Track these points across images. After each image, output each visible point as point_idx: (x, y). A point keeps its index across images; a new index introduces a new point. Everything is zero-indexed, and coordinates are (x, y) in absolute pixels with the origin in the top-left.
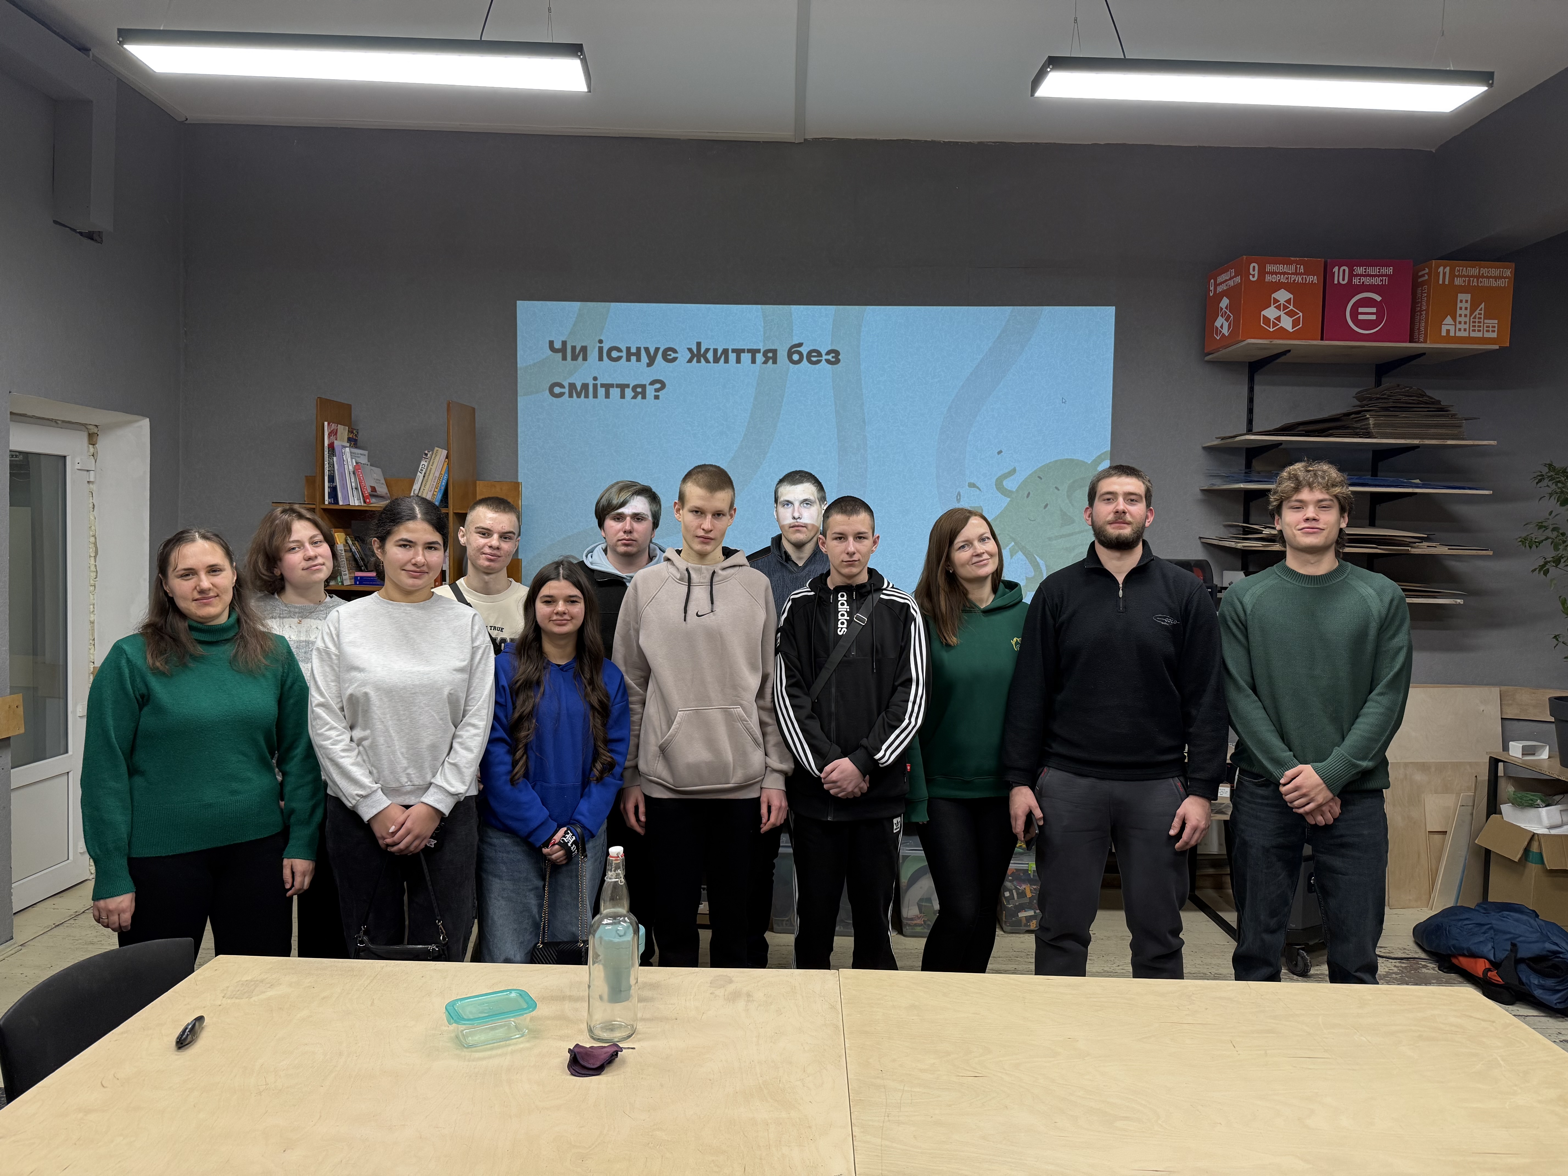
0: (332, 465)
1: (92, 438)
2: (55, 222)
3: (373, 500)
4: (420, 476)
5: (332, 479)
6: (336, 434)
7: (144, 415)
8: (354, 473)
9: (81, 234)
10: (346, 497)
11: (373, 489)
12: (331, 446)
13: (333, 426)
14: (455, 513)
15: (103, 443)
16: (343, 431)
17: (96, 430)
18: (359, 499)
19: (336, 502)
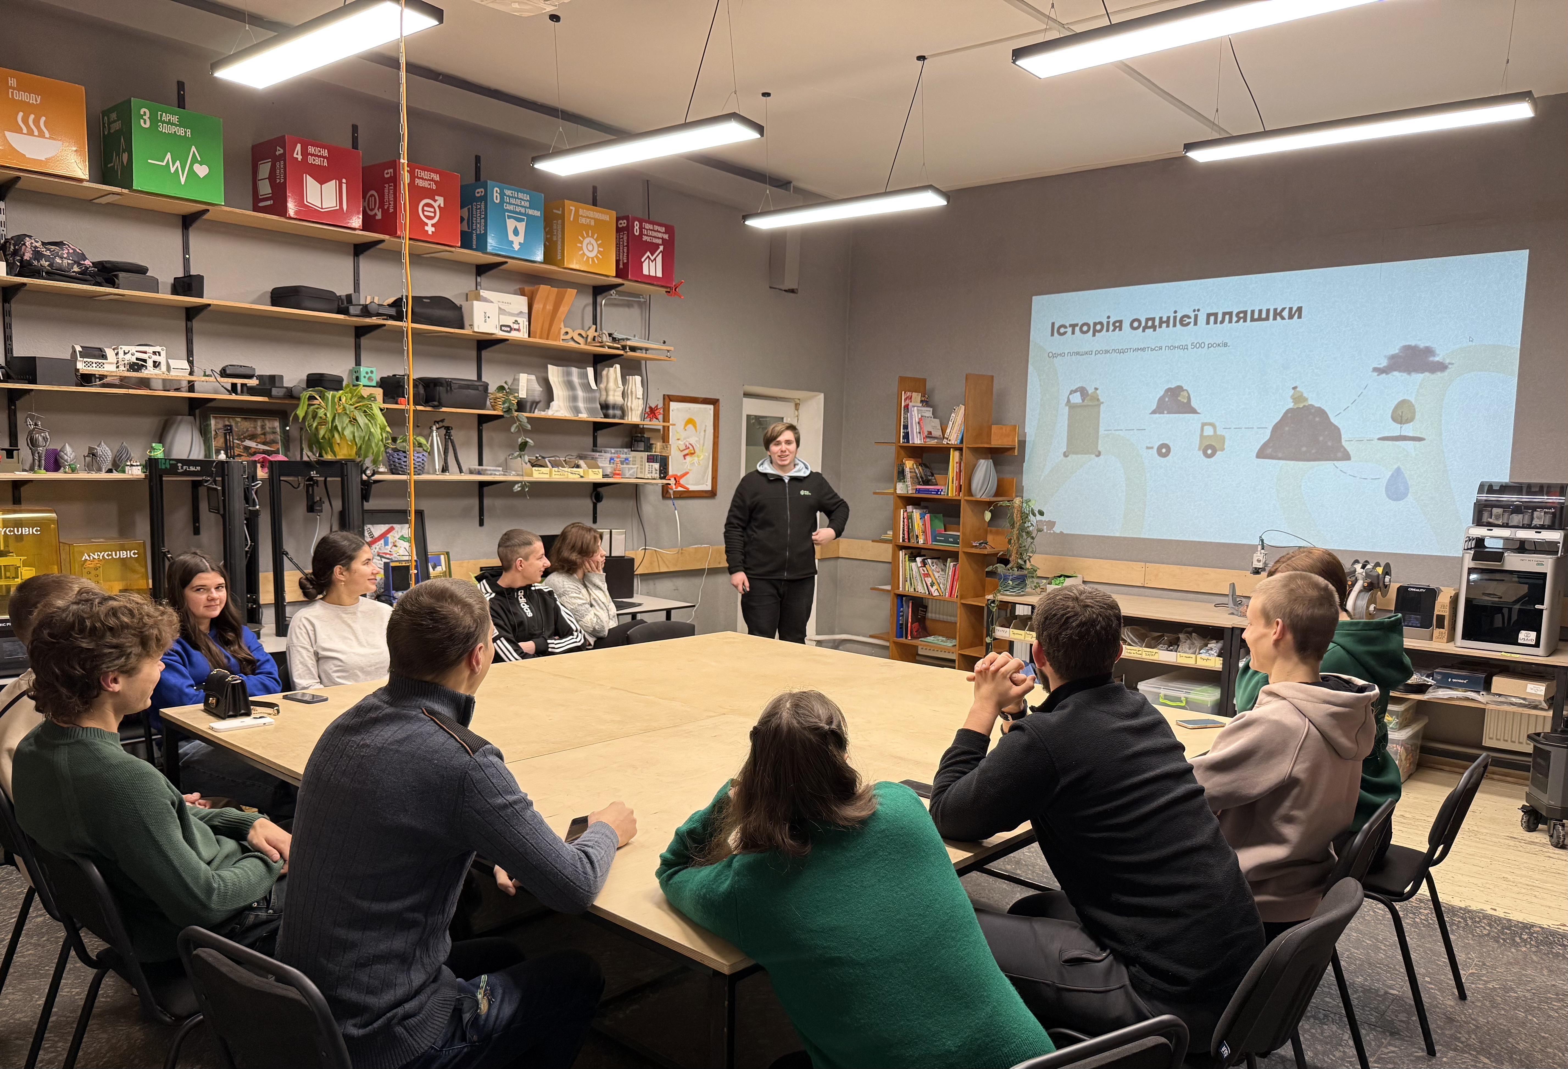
0: (906, 419)
1: (797, 406)
2: (770, 287)
3: (928, 440)
4: (951, 423)
5: (906, 427)
6: (911, 398)
7: (820, 391)
8: (919, 423)
9: (785, 291)
10: (913, 438)
11: (930, 433)
12: (907, 407)
13: (909, 394)
14: (968, 448)
15: (802, 408)
16: (917, 397)
17: (798, 402)
18: (920, 439)
19: (908, 442)
